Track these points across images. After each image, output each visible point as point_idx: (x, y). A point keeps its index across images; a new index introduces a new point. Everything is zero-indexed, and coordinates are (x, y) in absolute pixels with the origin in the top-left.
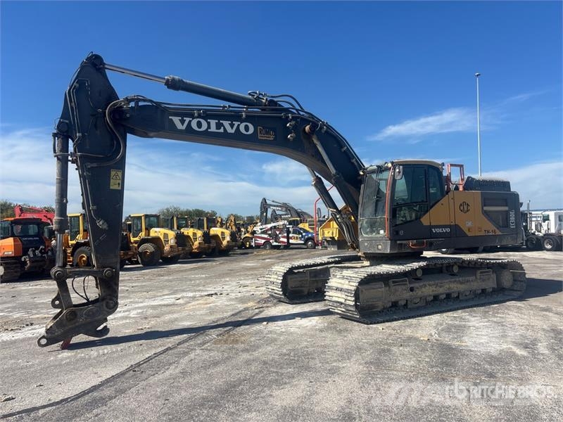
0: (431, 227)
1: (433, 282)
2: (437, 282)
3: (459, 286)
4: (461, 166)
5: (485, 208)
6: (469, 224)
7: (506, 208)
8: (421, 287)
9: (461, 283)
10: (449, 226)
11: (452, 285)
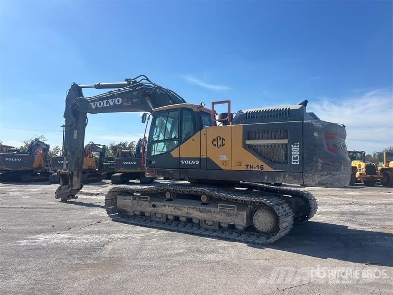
0: (180, 159)
1: (173, 204)
2: (176, 205)
3: (198, 213)
4: (229, 102)
5: (248, 142)
6: (224, 158)
7: (286, 141)
8: (162, 206)
9: (201, 212)
10: (200, 159)
11: (191, 211)
